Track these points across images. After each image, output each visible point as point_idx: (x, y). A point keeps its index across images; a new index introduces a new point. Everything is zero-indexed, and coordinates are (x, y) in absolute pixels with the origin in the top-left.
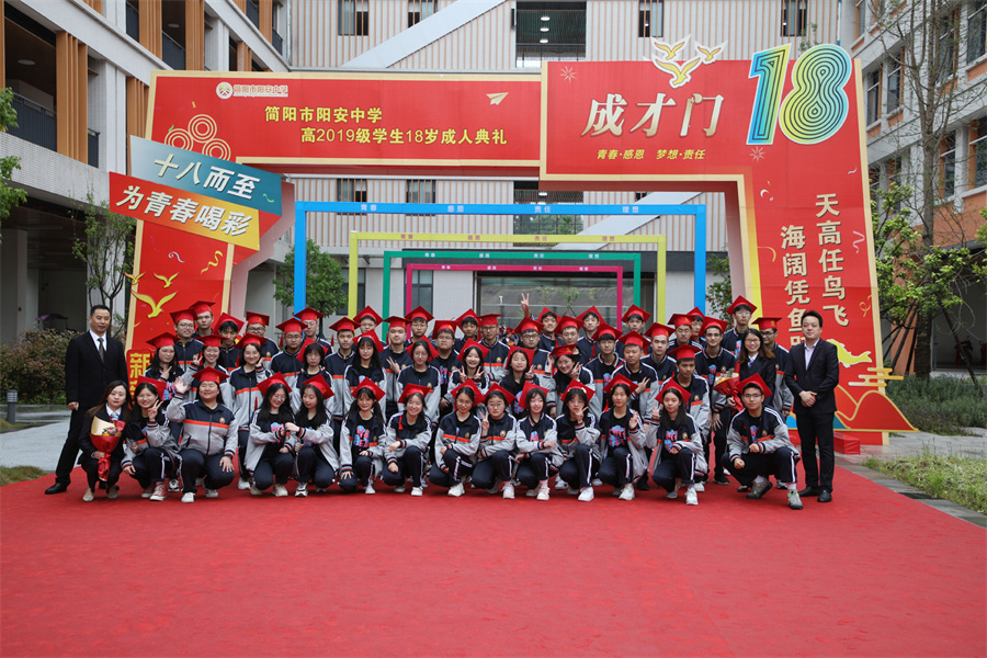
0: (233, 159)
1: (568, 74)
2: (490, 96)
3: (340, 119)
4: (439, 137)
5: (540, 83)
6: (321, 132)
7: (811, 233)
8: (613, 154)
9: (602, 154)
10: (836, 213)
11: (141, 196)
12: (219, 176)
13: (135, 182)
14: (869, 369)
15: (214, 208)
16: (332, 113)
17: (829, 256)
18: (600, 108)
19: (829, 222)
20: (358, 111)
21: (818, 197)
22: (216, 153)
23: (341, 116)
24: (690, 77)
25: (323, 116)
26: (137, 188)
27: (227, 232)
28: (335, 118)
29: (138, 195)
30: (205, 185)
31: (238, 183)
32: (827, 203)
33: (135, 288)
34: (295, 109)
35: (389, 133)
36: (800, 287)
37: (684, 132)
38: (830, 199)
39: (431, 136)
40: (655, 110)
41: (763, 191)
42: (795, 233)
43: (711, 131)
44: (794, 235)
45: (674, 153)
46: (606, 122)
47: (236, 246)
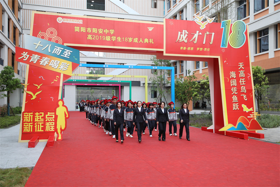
0: (63, 44)
1: (171, 23)
2: (148, 28)
3: (101, 32)
4: (133, 40)
5: (163, 25)
6: (94, 36)
7: (237, 74)
8: (185, 48)
9: (182, 48)
10: (243, 68)
11: (28, 56)
12: (58, 50)
13: (26, 50)
14: (252, 113)
15: (56, 61)
16: (98, 30)
17: (242, 80)
18: (181, 34)
19: (242, 71)
20: (106, 30)
21: (239, 63)
22: (57, 42)
23: (101, 31)
24: (205, 27)
25: (95, 31)
26: (27, 53)
27: (61, 69)
28: (99, 32)
29: (27, 55)
30: (53, 53)
31: (65, 52)
32: (241, 65)
33: (26, 89)
34: (85, 28)
35: (117, 38)
36: (235, 89)
37: (204, 43)
38: (242, 64)
39: (130, 40)
40: (196, 36)
41: (225, 61)
42: (233, 73)
43: (211, 43)
44: (233, 74)
45: (201, 49)
46: (182, 39)
47: (64, 74)
